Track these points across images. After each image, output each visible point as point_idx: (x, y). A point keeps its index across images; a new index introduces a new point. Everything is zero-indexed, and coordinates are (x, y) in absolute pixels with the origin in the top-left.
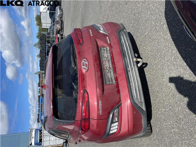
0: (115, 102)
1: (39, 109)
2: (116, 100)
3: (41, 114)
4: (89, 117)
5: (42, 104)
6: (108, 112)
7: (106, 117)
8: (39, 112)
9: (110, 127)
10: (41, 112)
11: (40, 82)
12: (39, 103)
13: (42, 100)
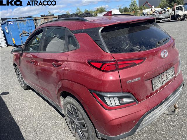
0: (140, 95)
1: (16, 18)
2: (141, 96)
3: (15, 21)
4: (120, 69)
5: (25, 20)
6: (130, 90)
7: (125, 89)
8: (13, 19)
9: (113, 97)
10: (17, 21)
11: (46, 16)
12: (23, 18)
13: (31, 20)
